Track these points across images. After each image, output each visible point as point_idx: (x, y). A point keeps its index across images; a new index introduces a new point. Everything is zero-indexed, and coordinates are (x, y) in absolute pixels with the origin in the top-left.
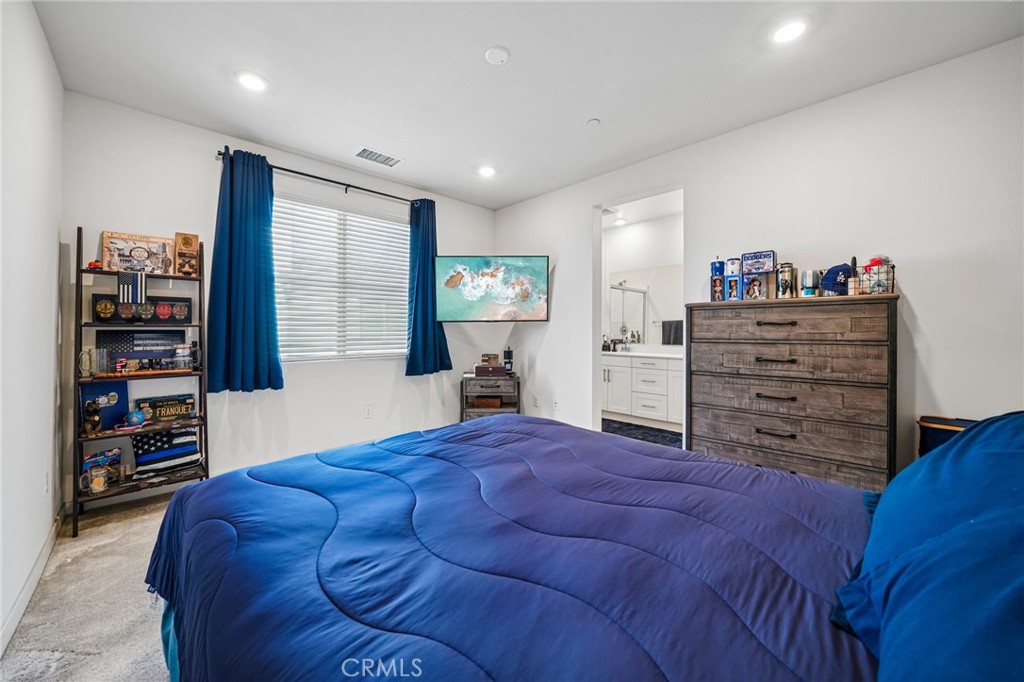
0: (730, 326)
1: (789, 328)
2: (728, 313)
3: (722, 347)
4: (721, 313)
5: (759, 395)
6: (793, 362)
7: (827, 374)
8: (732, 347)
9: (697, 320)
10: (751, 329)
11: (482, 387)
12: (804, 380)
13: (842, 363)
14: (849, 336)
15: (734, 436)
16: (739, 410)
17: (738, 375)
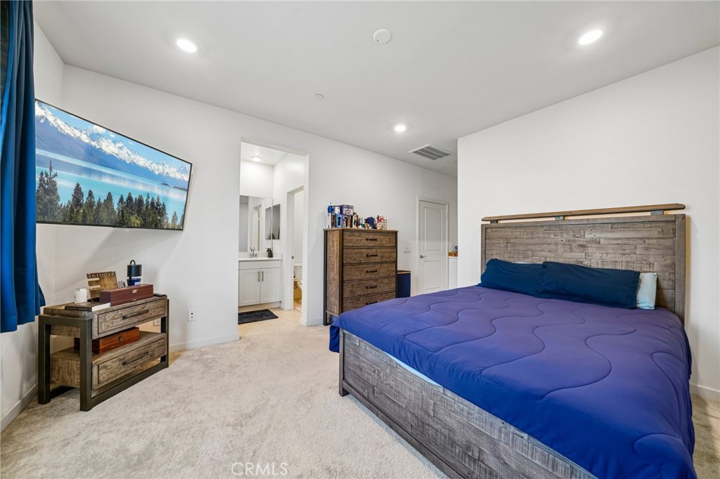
0: (358, 240)
1: (375, 241)
2: (357, 234)
3: (356, 250)
4: (354, 234)
5: (367, 272)
6: (376, 255)
7: (384, 259)
8: (359, 251)
9: (346, 237)
10: (365, 241)
11: (124, 318)
12: (378, 263)
13: (387, 255)
14: (389, 245)
15: (359, 293)
16: (362, 280)
17: (360, 263)
